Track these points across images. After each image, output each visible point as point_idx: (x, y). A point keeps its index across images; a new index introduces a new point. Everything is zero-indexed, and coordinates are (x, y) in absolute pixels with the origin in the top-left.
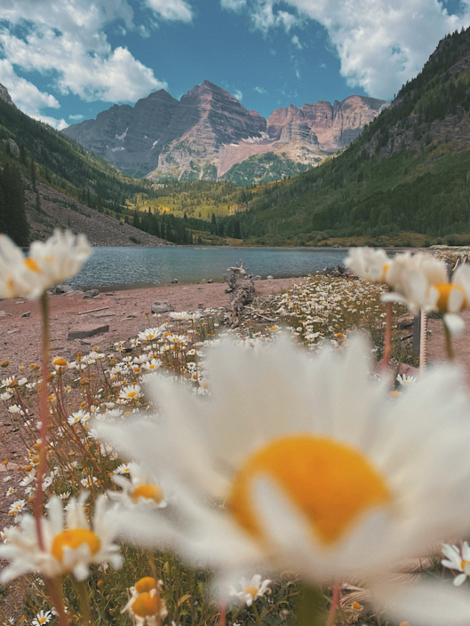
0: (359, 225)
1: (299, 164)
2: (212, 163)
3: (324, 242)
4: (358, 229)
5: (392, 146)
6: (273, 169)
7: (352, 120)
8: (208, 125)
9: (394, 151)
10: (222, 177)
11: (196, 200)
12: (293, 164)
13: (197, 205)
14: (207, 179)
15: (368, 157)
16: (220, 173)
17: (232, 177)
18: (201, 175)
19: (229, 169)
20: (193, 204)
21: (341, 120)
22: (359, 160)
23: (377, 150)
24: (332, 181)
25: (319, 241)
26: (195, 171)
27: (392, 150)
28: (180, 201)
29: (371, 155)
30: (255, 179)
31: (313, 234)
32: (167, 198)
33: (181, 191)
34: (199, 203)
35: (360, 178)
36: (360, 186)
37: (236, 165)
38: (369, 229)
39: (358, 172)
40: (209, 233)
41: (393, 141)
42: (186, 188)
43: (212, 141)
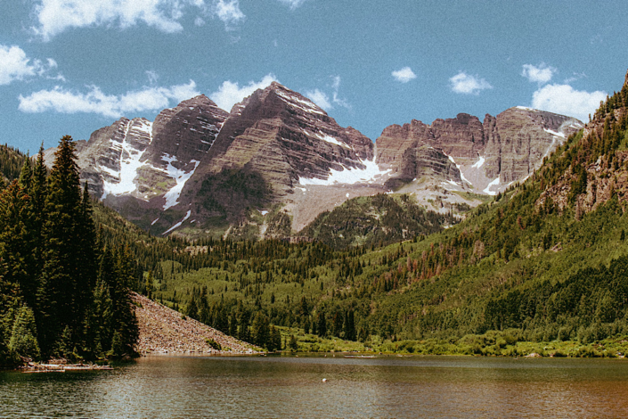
0: (563, 323)
1: (431, 214)
2: (282, 210)
3: (510, 348)
4: (561, 329)
5: (594, 194)
6: (387, 221)
7: (516, 144)
8: (277, 149)
9: (599, 201)
10: (301, 233)
11: (264, 273)
12: (421, 213)
13: (268, 281)
14: (273, 236)
15: (557, 211)
16: (297, 227)
17: (316, 232)
18: (264, 229)
19: (312, 220)
20: (259, 280)
21: (497, 145)
22: (541, 212)
23: (572, 200)
24: (500, 246)
25: (503, 346)
26: (254, 224)
27: (594, 201)
28: (236, 274)
29: (561, 206)
30: (357, 237)
31: (489, 334)
32: (215, 270)
33: (236, 259)
34: (269, 279)
35: (548, 242)
36: (549, 257)
37: (324, 214)
38: (581, 329)
39: (544, 234)
40: (302, 331)
41: (594, 187)
42: (244, 253)
43: (285, 176)
